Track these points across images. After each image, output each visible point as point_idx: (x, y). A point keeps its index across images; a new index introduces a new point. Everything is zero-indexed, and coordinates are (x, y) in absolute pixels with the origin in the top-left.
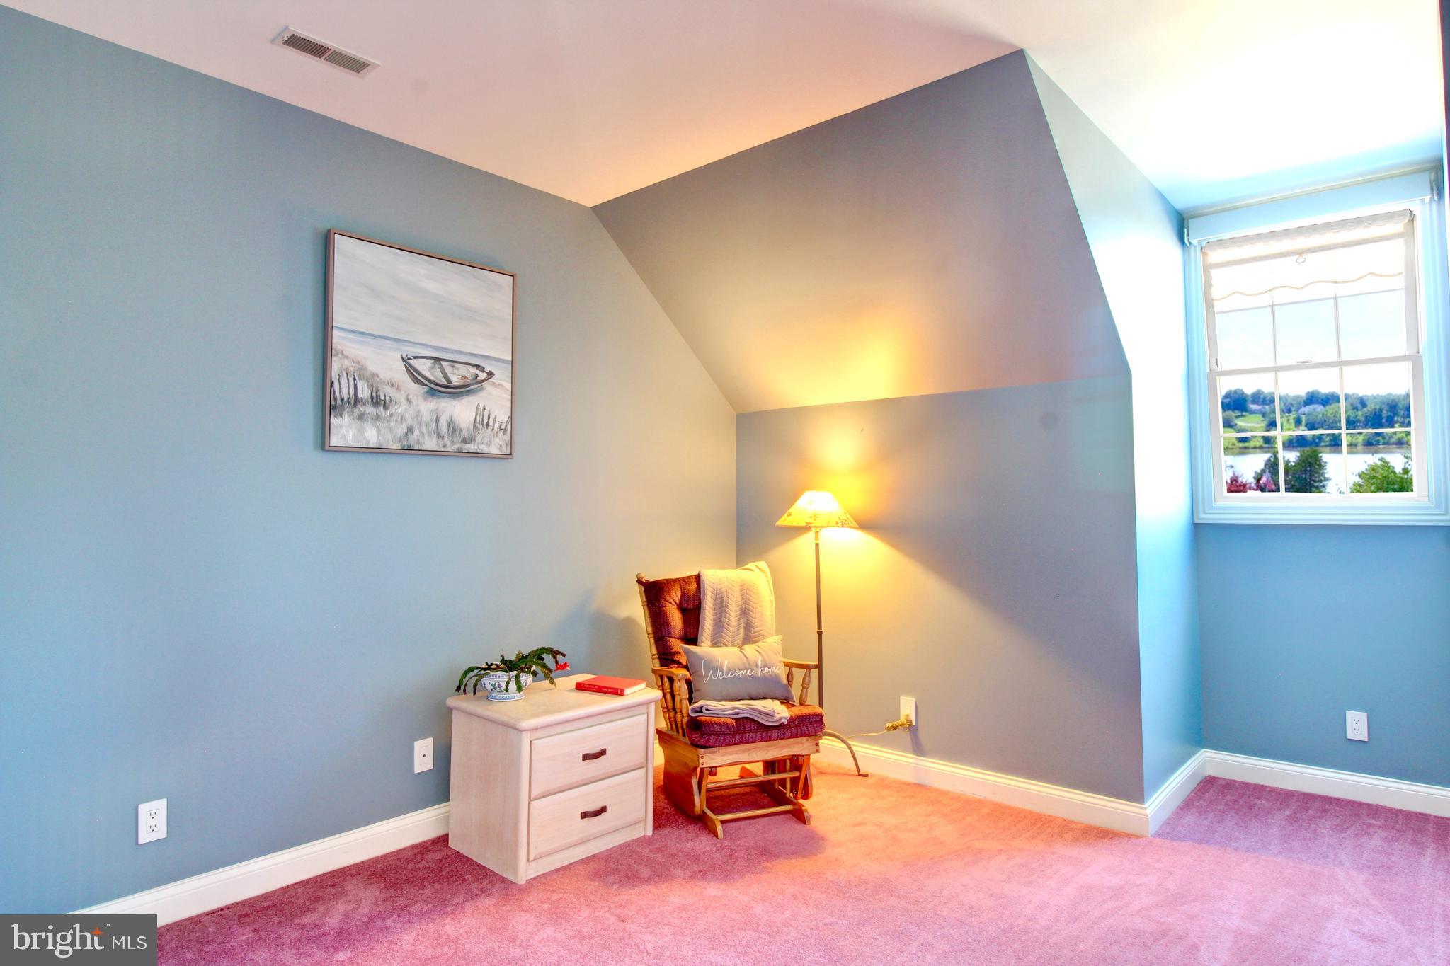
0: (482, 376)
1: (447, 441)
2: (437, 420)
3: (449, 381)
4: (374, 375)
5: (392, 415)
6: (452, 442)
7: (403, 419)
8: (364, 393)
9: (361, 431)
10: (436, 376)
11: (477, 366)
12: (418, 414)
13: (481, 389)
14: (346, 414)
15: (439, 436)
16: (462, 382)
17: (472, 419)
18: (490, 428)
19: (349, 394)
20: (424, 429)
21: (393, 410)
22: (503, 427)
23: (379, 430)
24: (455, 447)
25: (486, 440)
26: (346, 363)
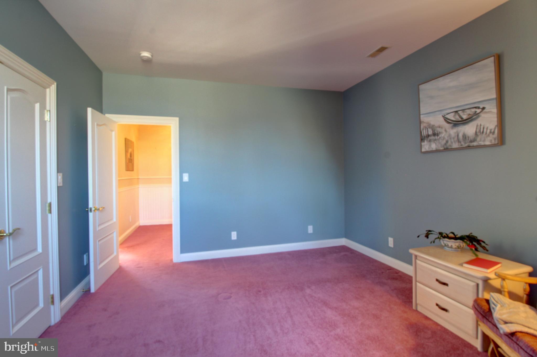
0: (478, 111)
1: (462, 143)
2: (458, 136)
3: (462, 118)
4: (433, 126)
5: (440, 138)
6: (465, 143)
7: (444, 138)
8: (430, 132)
9: (430, 145)
10: (458, 118)
11: (476, 108)
12: (450, 135)
13: (479, 117)
14: (426, 141)
15: (459, 141)
16: (468, 117)
17: (474, 131)
18: (484, 133)
19: (426, 134)
20: (452, 140)
21: (440, 136)
22: (492, 131)
23: (436, 144)
24: (466, 145)
25: (483, 139)
26: (425, 125)
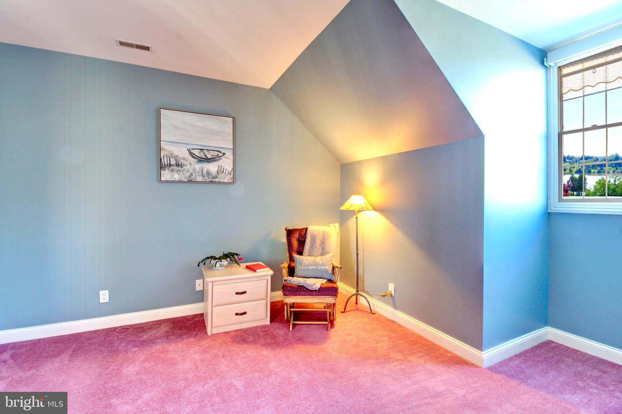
0: (220, 154)
1: (206, 178)
2: (202, 171)
3: (207, 157)
4: (176, 156)
5: (184, 169)
6: (209, 178)
7: (188, 171)
8: (173, 162)
9: (172, 175)
10: (202, 155)
11: (218, 151)
12: (194, 169)
13: (220, 159)
14: (166, 170)
15: (203, 176)
16: (212, 157)
17: (217, 170)
18: (224, 173)
19: (167, 163)
20: (197, 174)
21: (184, 168)
22: (230, 172)
23: (179, 175)
24: (210, 180)
25: (223, 177)
26: (166, 153)
